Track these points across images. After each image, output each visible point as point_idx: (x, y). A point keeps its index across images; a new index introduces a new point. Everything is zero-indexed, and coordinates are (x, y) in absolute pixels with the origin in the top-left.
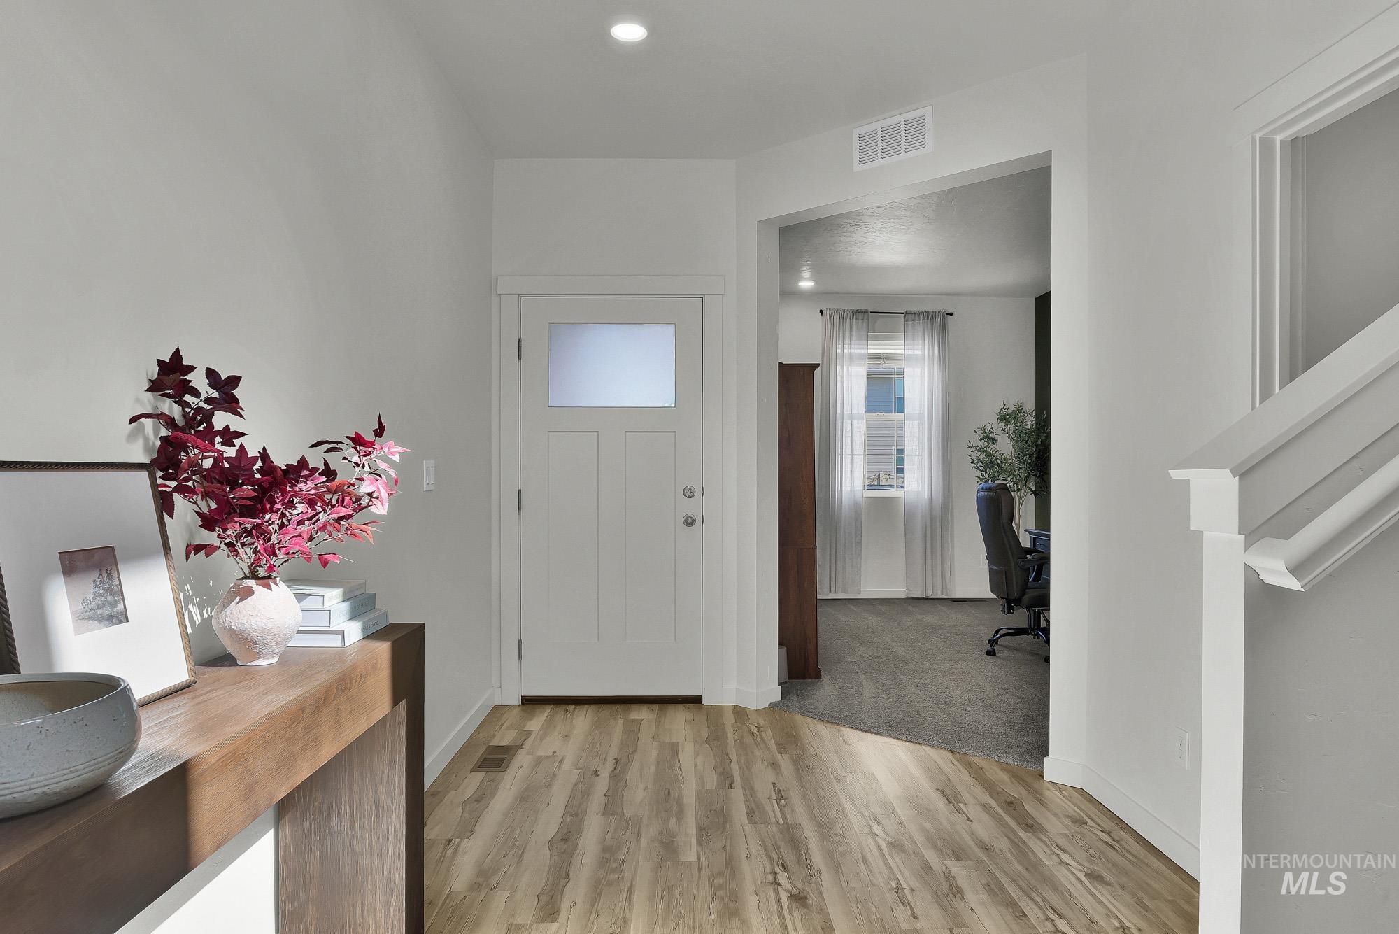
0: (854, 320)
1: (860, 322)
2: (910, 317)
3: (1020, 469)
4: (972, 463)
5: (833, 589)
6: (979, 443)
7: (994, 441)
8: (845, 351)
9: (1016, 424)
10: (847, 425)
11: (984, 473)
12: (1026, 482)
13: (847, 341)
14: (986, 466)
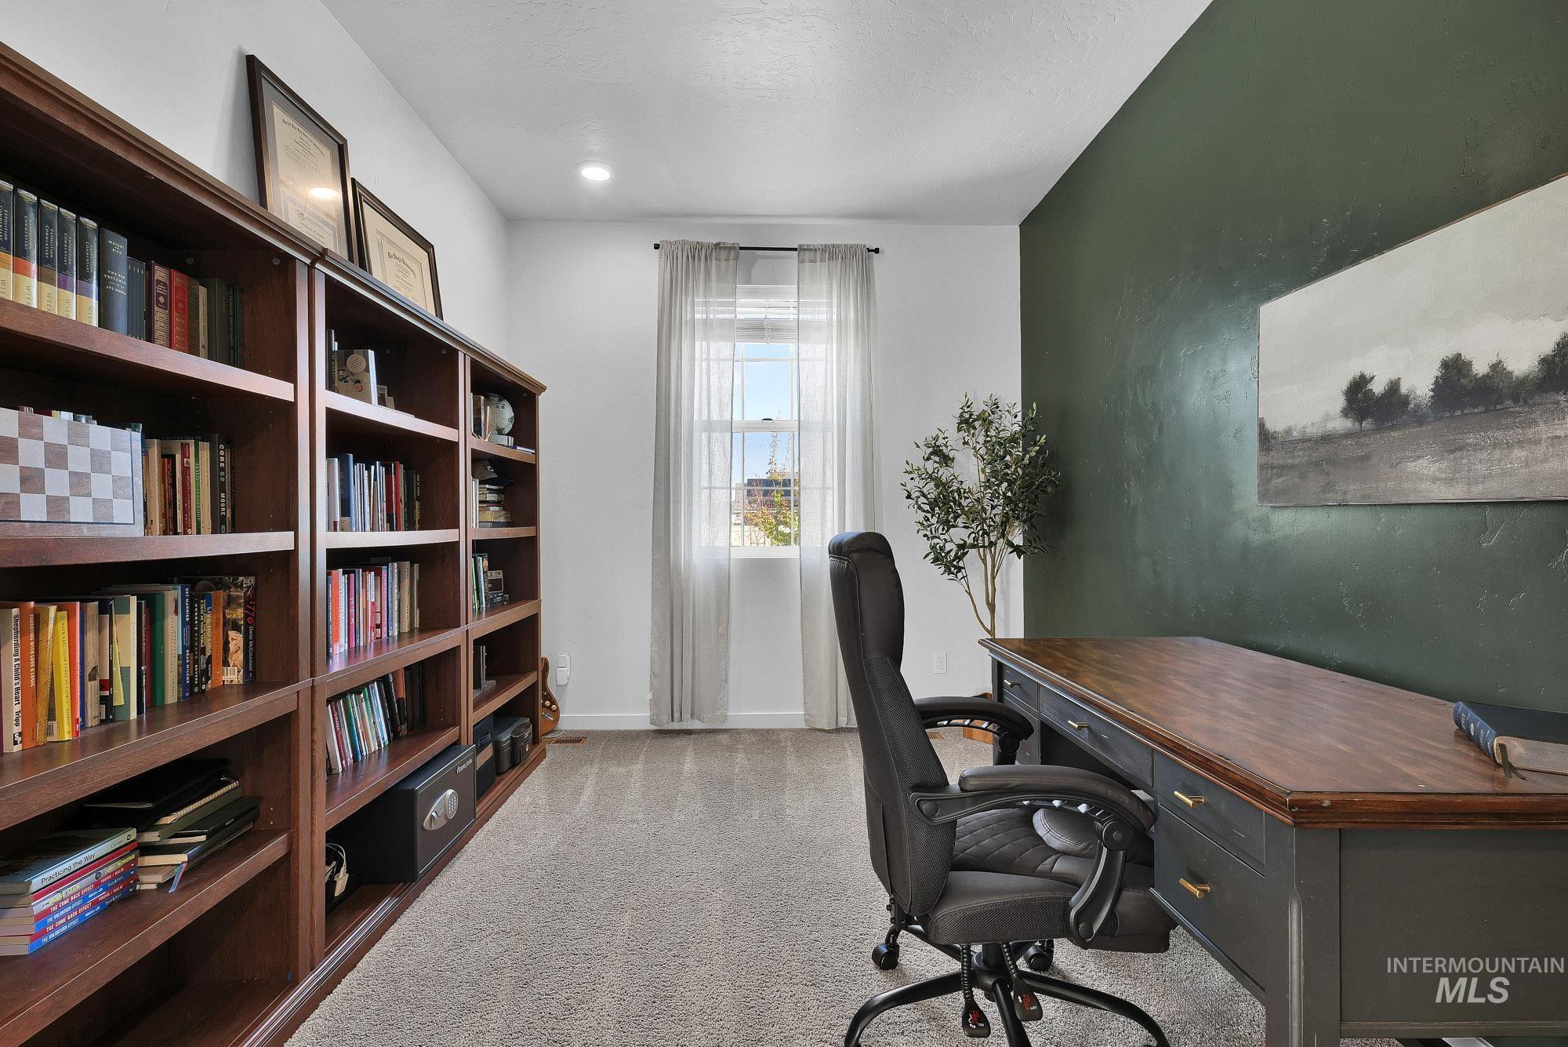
0: (714, 261)
1: (723, 264)
2: (807, 255)
3: (993, 507)
4: (909, 497)
5: (677, 715)
6: (920, 463)
7: (946, 460)
8: (698, 316)
9: (987, 431)
10: (701, 439)
11: (929, 515)
12: (1004, 530)
13: (699, 300)
14: (933, 504)
